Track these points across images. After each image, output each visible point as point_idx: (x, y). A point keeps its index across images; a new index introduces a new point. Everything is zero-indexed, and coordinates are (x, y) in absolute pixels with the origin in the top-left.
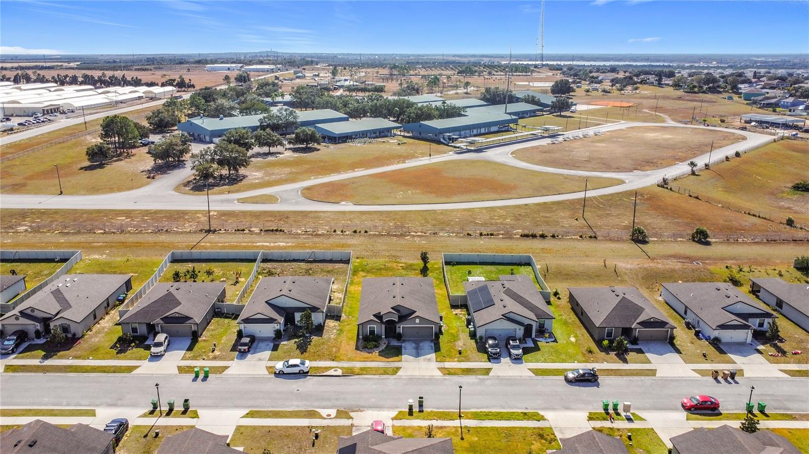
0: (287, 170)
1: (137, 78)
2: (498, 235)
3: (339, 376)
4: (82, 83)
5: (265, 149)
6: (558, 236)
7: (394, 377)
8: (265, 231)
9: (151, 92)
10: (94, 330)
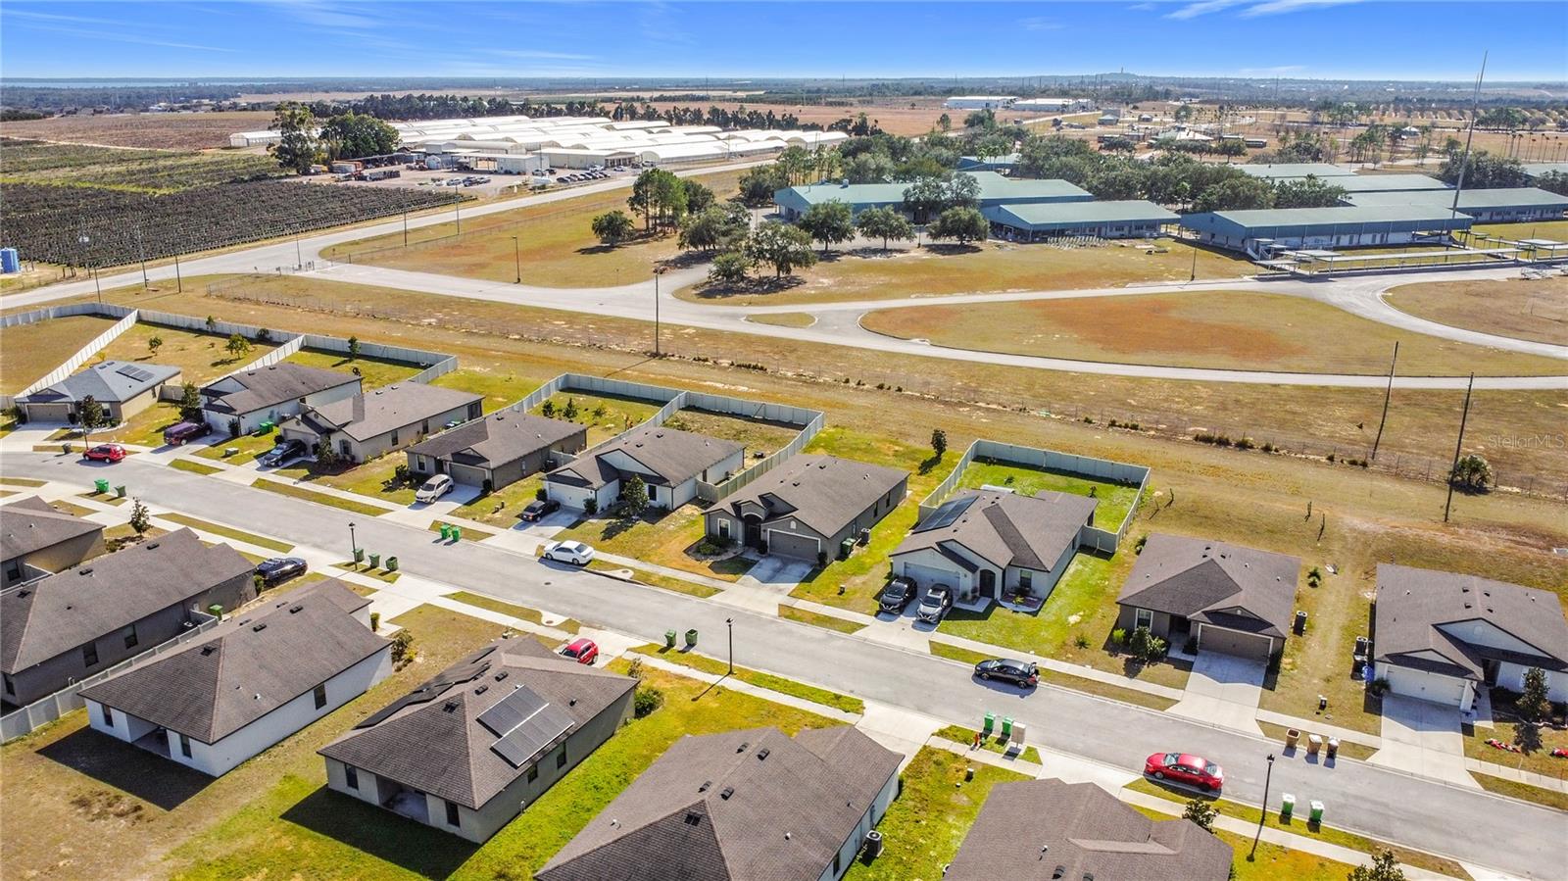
0: (883, 279)
1: (791, 115)
2: (1148, 429)
3: (624, 580)
4: (708, 122)
5: (878, 242)
6: (1276, 450)
7: (702, 600)
8: (738, 366)
9: (801, 141)
10: (386, 458)
